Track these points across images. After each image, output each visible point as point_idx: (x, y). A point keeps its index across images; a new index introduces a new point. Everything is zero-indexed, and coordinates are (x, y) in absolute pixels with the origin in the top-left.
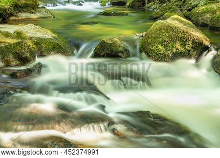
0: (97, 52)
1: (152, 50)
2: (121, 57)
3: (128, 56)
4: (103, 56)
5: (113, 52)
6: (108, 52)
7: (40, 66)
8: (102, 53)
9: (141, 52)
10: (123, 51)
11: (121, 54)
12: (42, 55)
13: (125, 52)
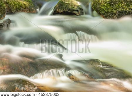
0: (56, 10)
1: (102, 9)
2: (76, 14)
3: (82, 14)
4: (61, 14)
5: (69, 10)
6: (65, 10)
7: (9, 22)
8: (60, 11)
9: (93, 10)
10: (78, 9)
11: (76, 12)
12: (11, 12)
13: (80, 10)
